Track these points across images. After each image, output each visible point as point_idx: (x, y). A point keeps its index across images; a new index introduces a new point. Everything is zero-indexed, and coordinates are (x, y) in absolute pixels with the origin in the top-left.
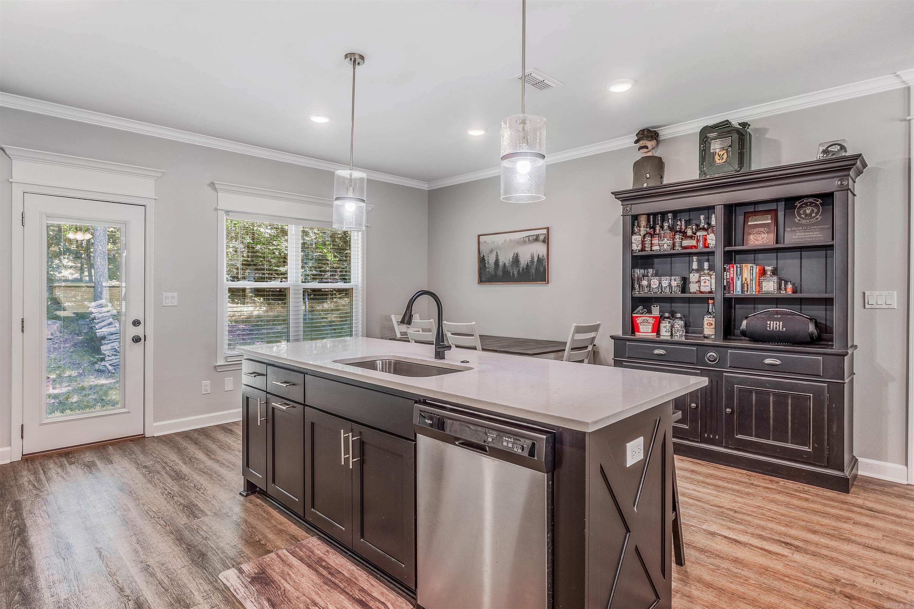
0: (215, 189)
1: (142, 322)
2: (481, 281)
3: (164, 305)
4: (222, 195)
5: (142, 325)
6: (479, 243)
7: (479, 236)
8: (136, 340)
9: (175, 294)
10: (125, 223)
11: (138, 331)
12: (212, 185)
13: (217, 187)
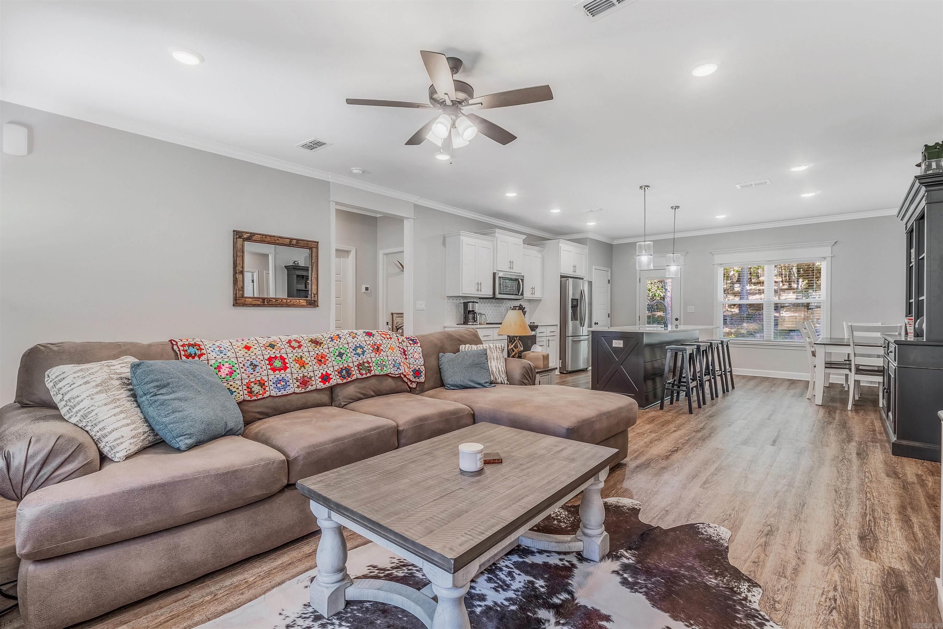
1: (679, 319)
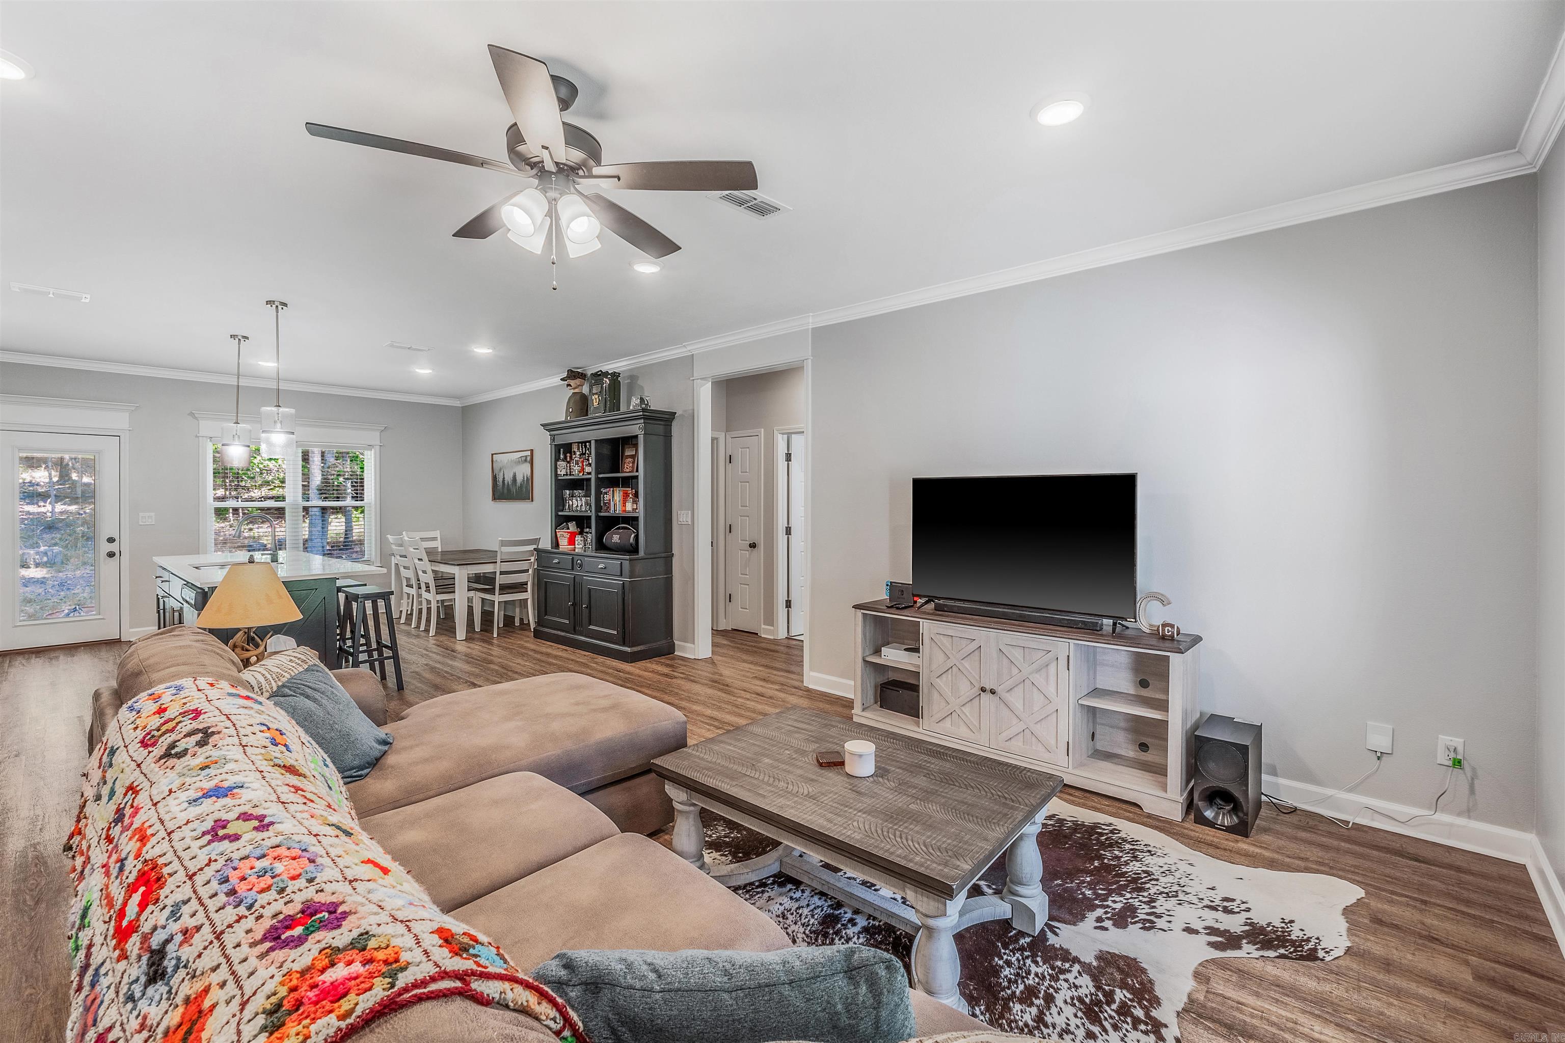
0: (196, 418)
2: (495, 498)
3: (141, 523)
4: (202, 423)
5: (117, 542)
6: (492, 461)
7: (492, 455)
8: (111, 555)
9: (153, 514)
10: (99, 452)
11: (114, 547)
12: (192, 414)
13: (196, 416)
